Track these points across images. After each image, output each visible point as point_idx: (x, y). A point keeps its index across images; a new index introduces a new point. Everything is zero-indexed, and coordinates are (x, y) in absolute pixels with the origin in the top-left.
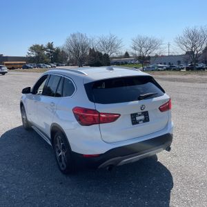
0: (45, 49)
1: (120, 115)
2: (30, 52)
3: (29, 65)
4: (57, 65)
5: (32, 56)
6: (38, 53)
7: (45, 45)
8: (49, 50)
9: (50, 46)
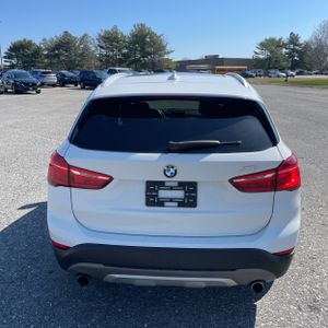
0: (284, 46)
1: (111, 179)
2: (258, 51)
3: (249, 73)
4: (298, 74)
5: (261, 57)
6: (271, 52)
7: (286, 38)
8: (292, 46)
9: (294, 39)
